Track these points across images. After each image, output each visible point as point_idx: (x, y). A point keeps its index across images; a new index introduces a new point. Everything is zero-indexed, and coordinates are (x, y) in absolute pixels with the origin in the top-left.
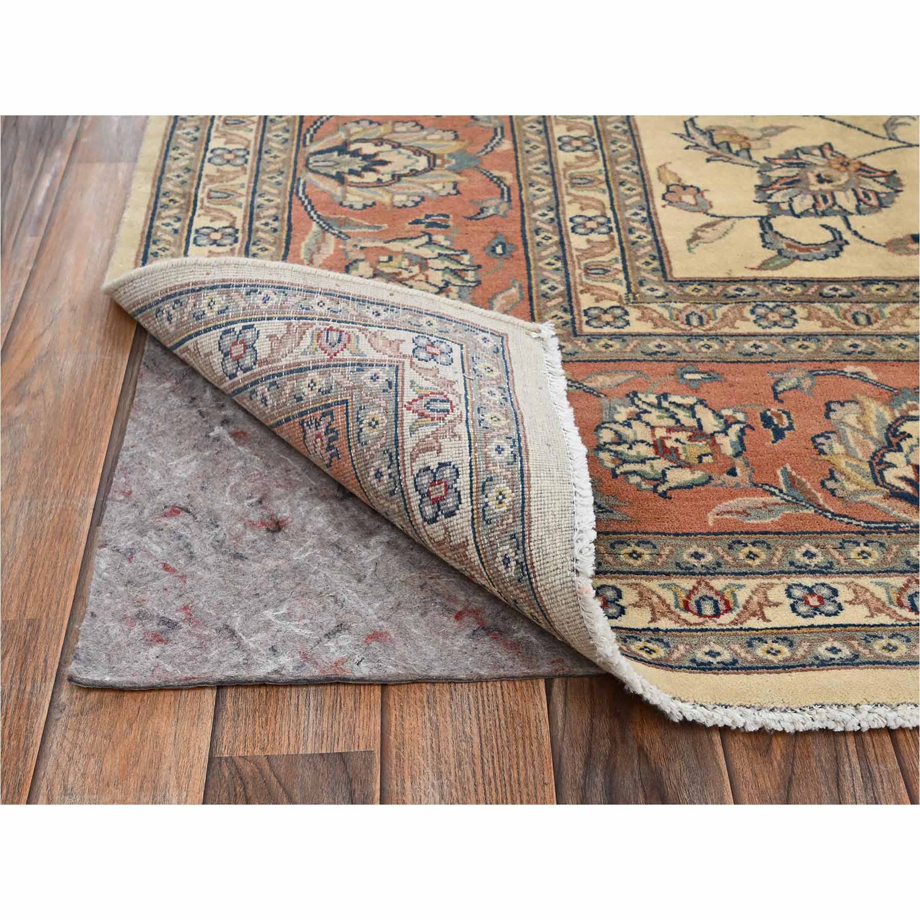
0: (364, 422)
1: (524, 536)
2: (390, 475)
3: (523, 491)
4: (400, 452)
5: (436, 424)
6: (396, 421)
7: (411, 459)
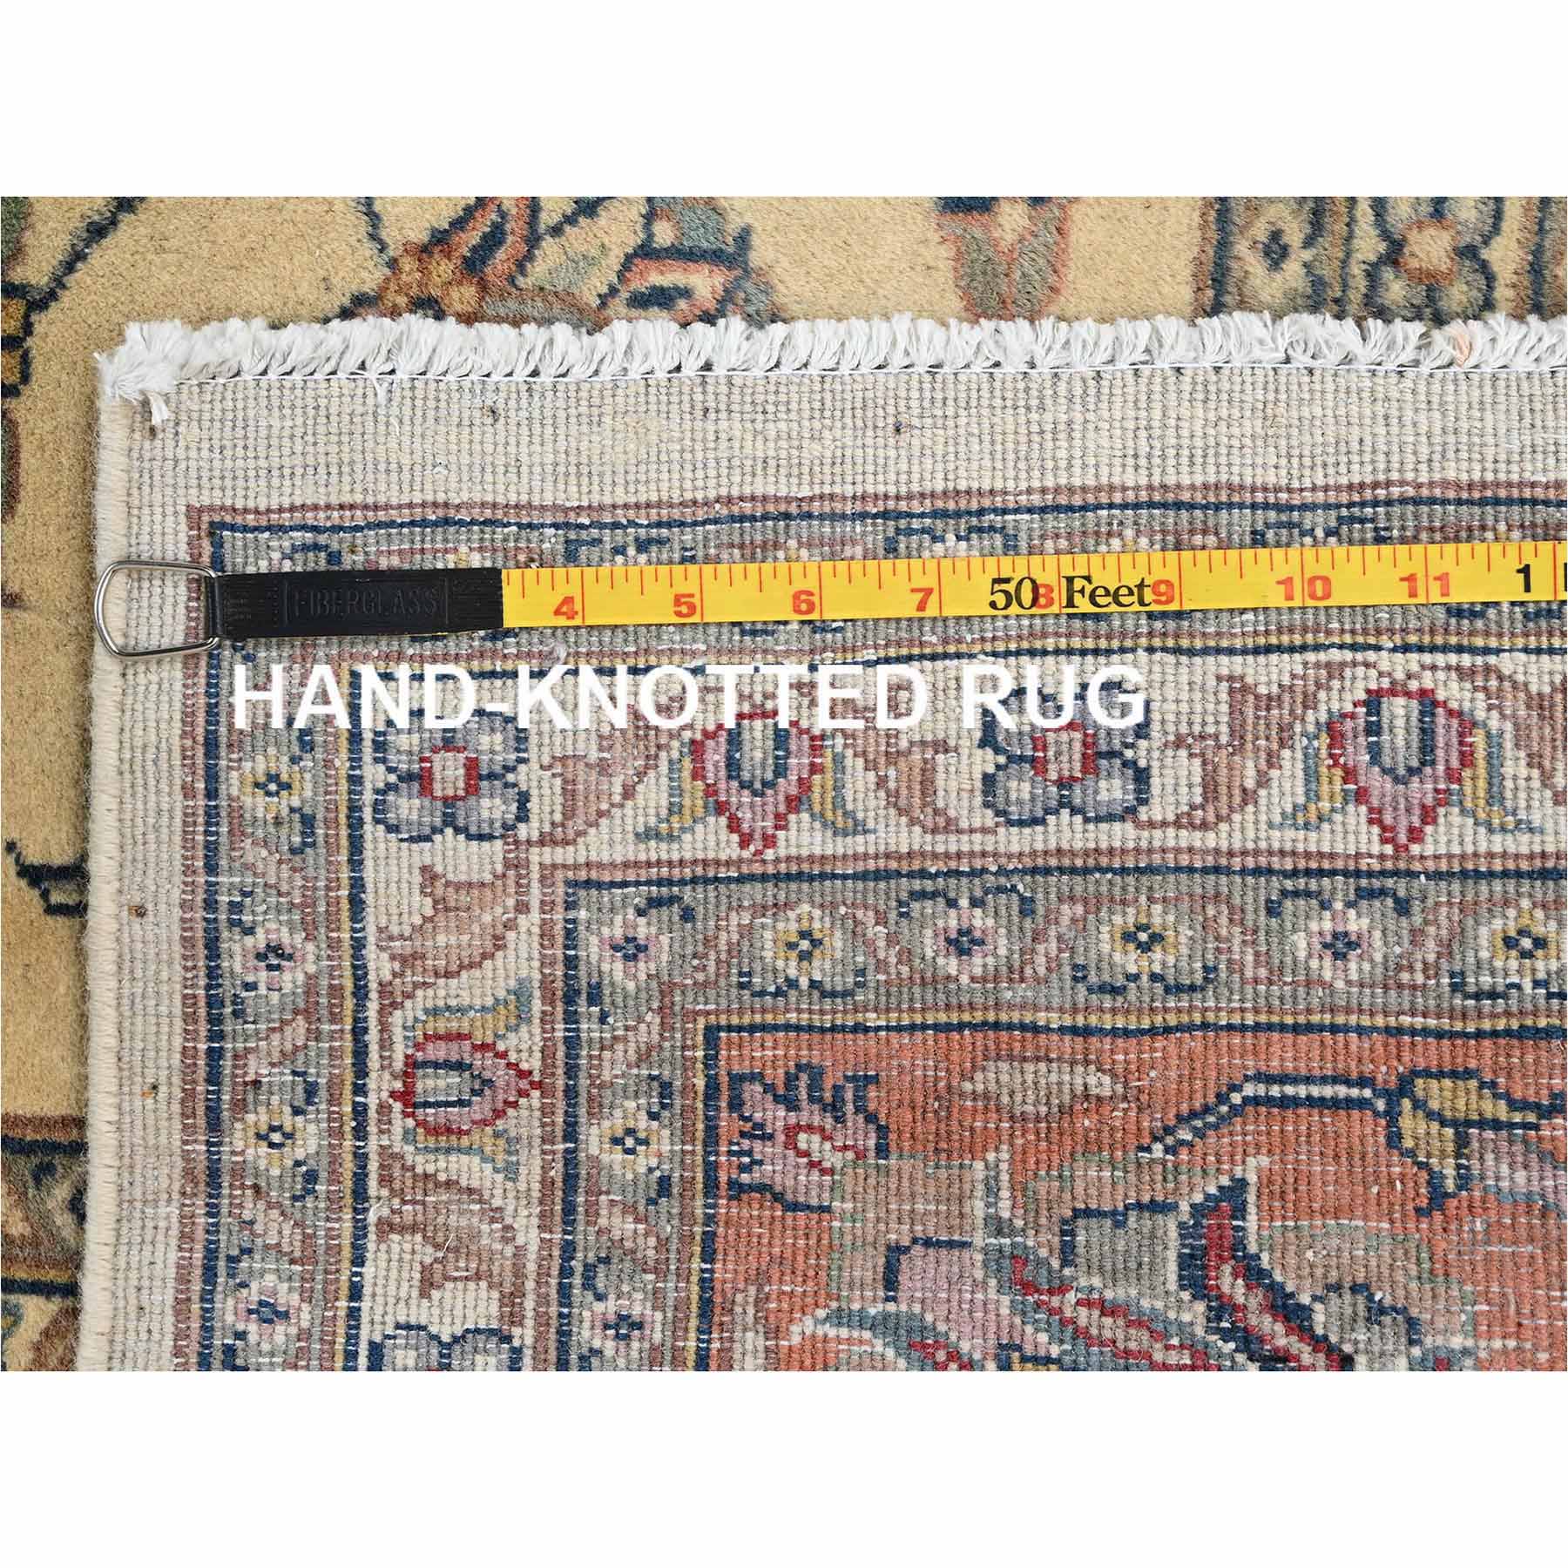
0: (792, 972)
1: (1266, 506)
2: (974, 903)
3: (1124, 506)
4: (916, 866)
5: (838, 760)
6: (811, 878)
7: (946, 830)
